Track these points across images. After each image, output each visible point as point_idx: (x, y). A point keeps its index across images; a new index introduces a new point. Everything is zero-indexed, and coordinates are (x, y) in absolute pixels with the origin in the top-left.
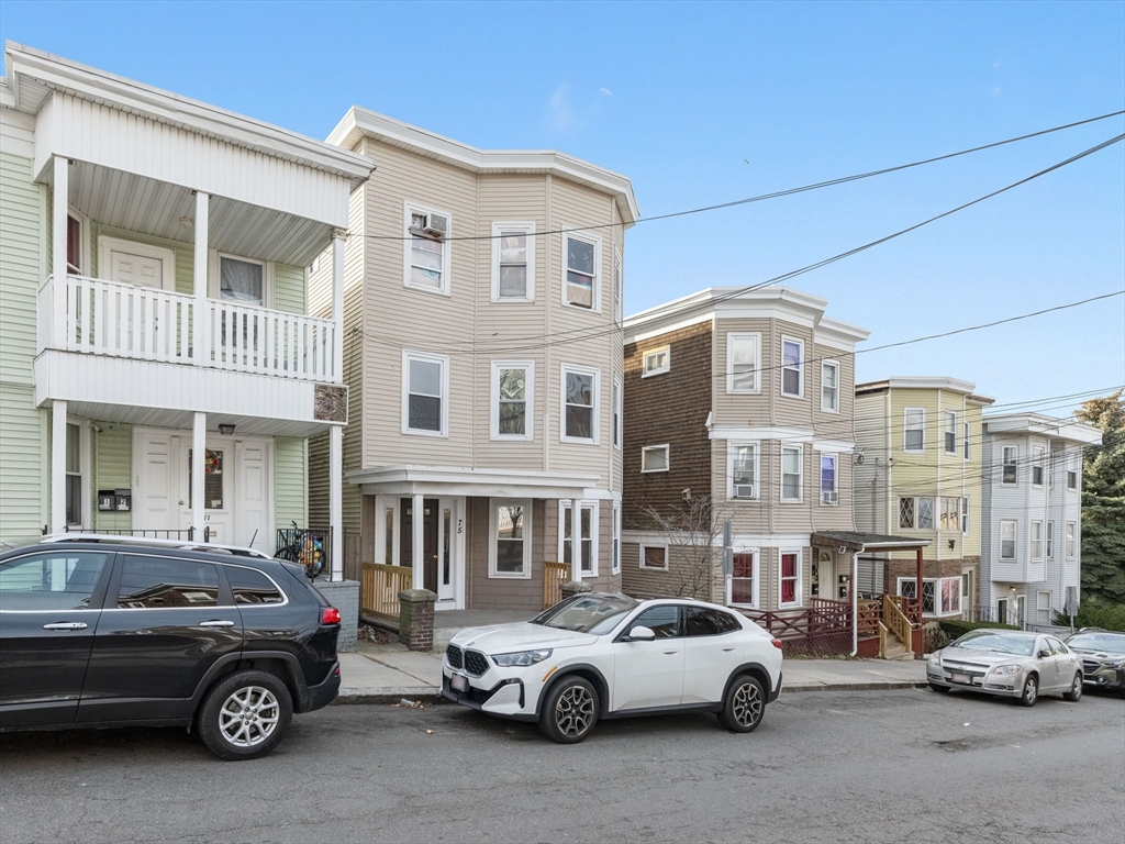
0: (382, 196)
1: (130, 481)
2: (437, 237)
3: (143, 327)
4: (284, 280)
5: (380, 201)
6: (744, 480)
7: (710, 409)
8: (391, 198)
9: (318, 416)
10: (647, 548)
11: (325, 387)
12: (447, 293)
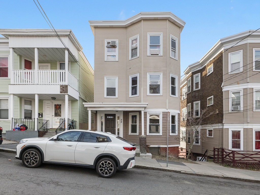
0: (99, 40)
1: (42, 111)
2: (114, 46)
3: (45, 80)
4: (74, 65)
5: (99, 41)
6: (236, 104)
7: (222, 81)
8: (101, 40)
9: (61, 92)
10: (209, 130)
11: (62, 86)
12: (117, 60)
